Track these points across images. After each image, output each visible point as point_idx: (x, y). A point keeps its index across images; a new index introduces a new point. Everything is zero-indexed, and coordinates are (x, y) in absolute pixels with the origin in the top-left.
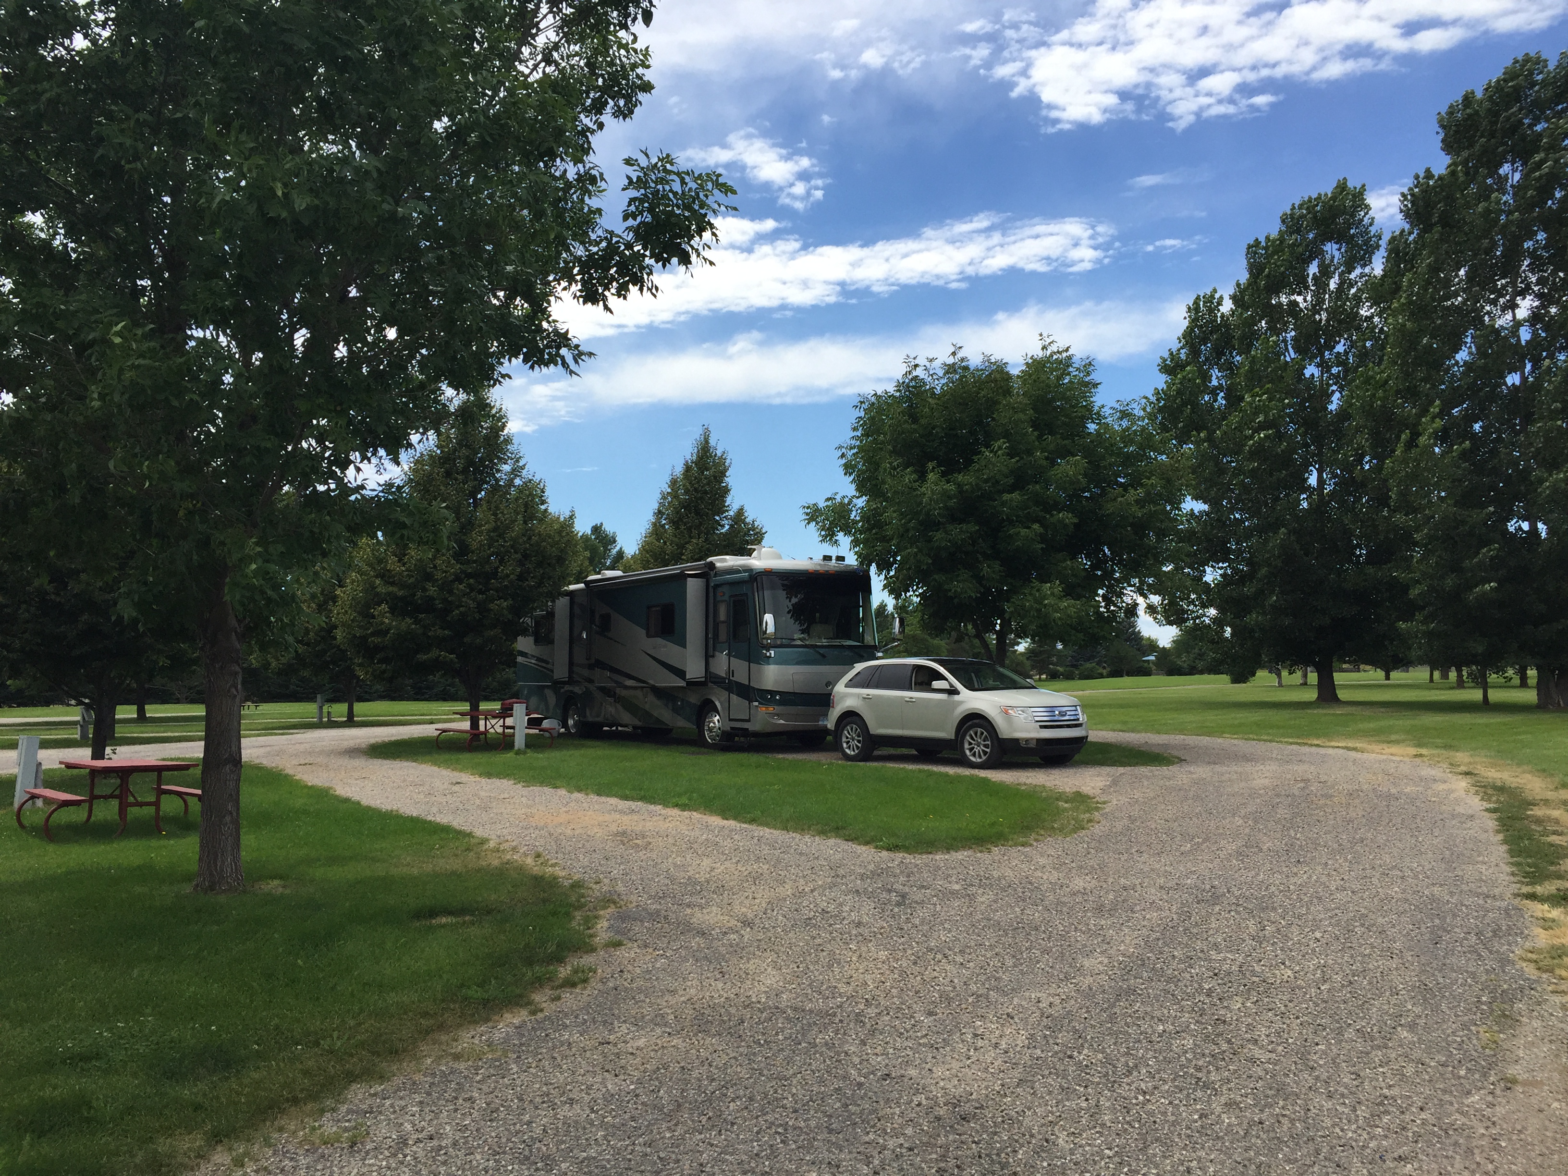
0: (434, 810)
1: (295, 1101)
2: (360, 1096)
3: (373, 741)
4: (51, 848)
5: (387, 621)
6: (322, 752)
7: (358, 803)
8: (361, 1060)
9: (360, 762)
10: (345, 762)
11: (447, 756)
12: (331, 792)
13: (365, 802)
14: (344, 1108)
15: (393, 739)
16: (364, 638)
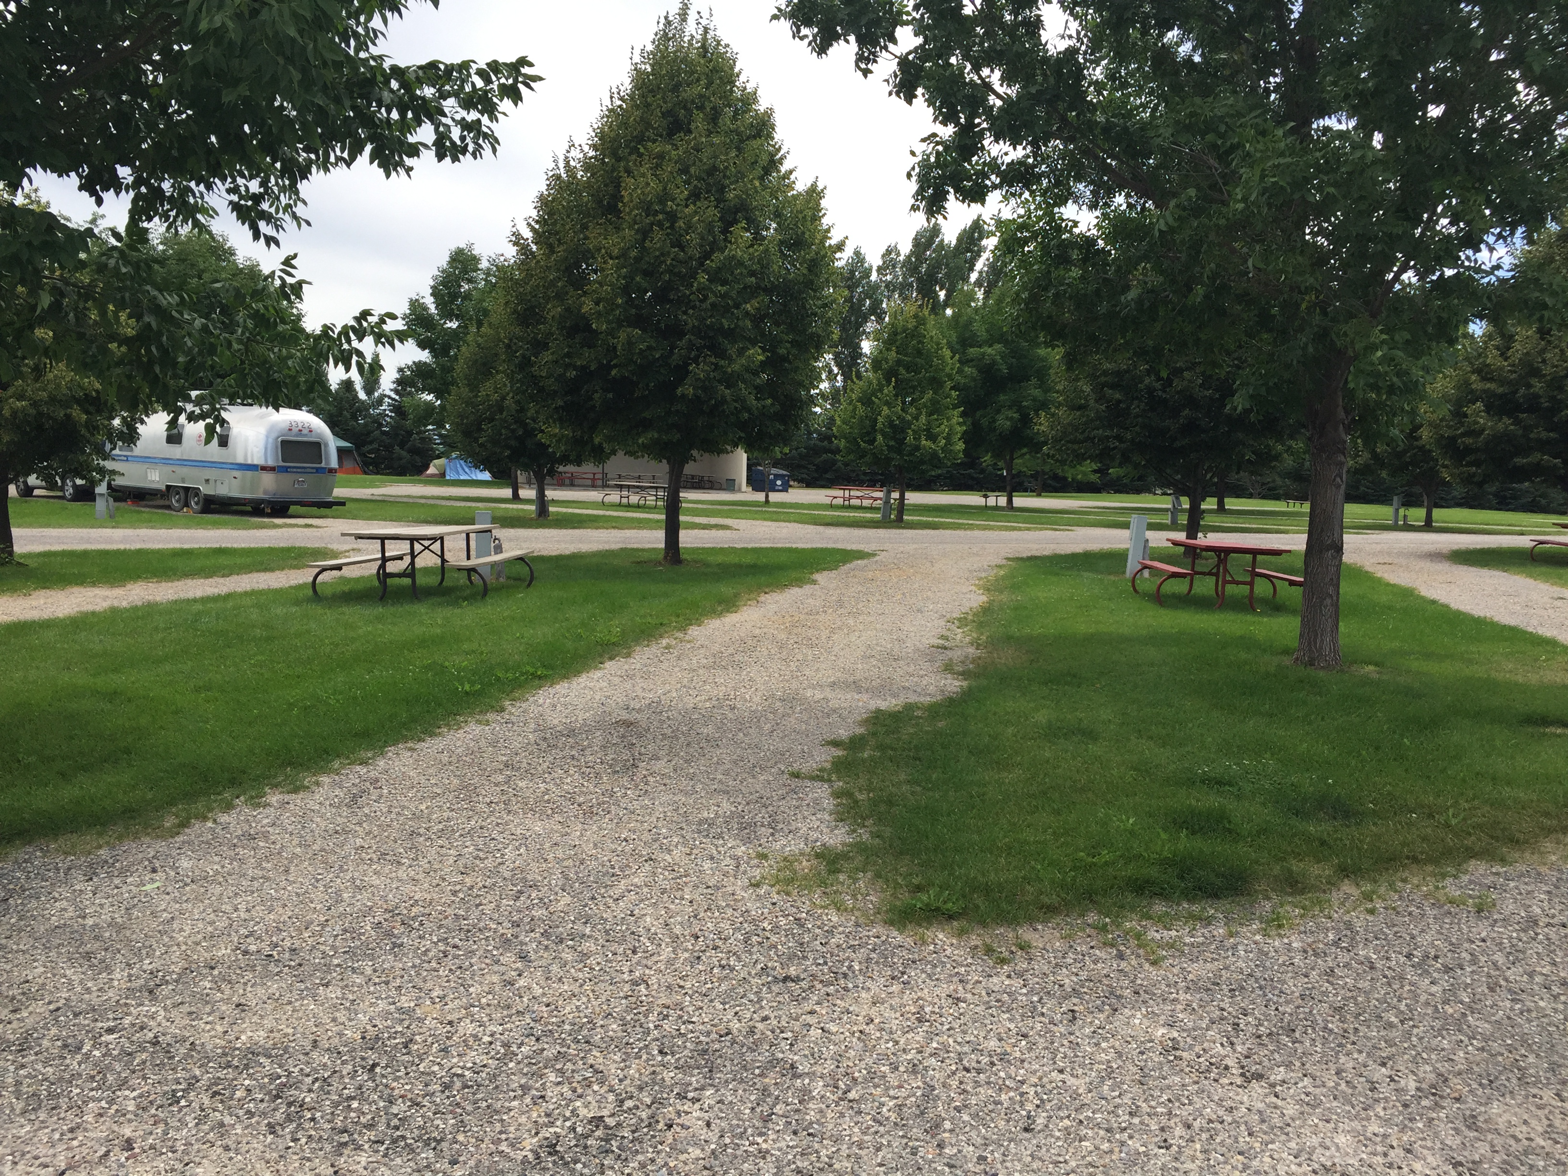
0: (1535, 623)
1: (1415, 860)
2: (1481, 872)
3: (1455, 547)
4: (1163, 611)
5: (1482, 421)
6: (1400, 554)
7: (1447, 606)
8: (1479, 839)
9: (1445, 567)
10: (1427, 565)
11: (1544, 569)
12: (1416, 592)
13: (1454, 606)
14: (1465, 878)
15: (1478, 547)
16: (1453, 439)
